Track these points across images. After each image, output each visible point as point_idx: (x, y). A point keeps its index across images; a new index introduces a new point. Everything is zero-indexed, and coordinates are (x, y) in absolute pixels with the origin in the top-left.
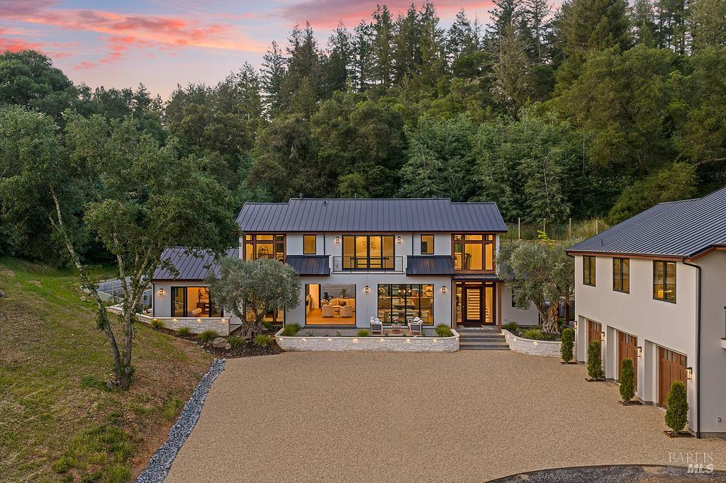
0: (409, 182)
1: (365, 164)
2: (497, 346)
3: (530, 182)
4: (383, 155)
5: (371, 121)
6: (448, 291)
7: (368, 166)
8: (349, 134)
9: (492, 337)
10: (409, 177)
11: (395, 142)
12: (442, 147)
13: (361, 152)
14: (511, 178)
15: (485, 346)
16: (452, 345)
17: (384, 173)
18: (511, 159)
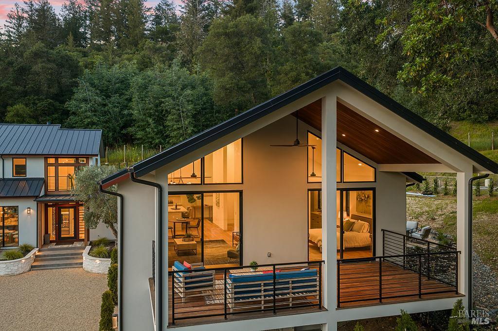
0: (74, 113)
1: (36, 97)
2: (70, 264)
3: (170, 117)
4: (54, 90)
5: (40, 60)
6: (33, 212)
7: (39, 100)
8: (23, 71)
9: (72, 254)
10: (74, 109)
11: (66, 81)
12: (108, 87)
13: (32, 87)
14: (157, 114)
15: (59, 265)
16: (16, 268)
17: (53, 106)
18: (158, 98)
